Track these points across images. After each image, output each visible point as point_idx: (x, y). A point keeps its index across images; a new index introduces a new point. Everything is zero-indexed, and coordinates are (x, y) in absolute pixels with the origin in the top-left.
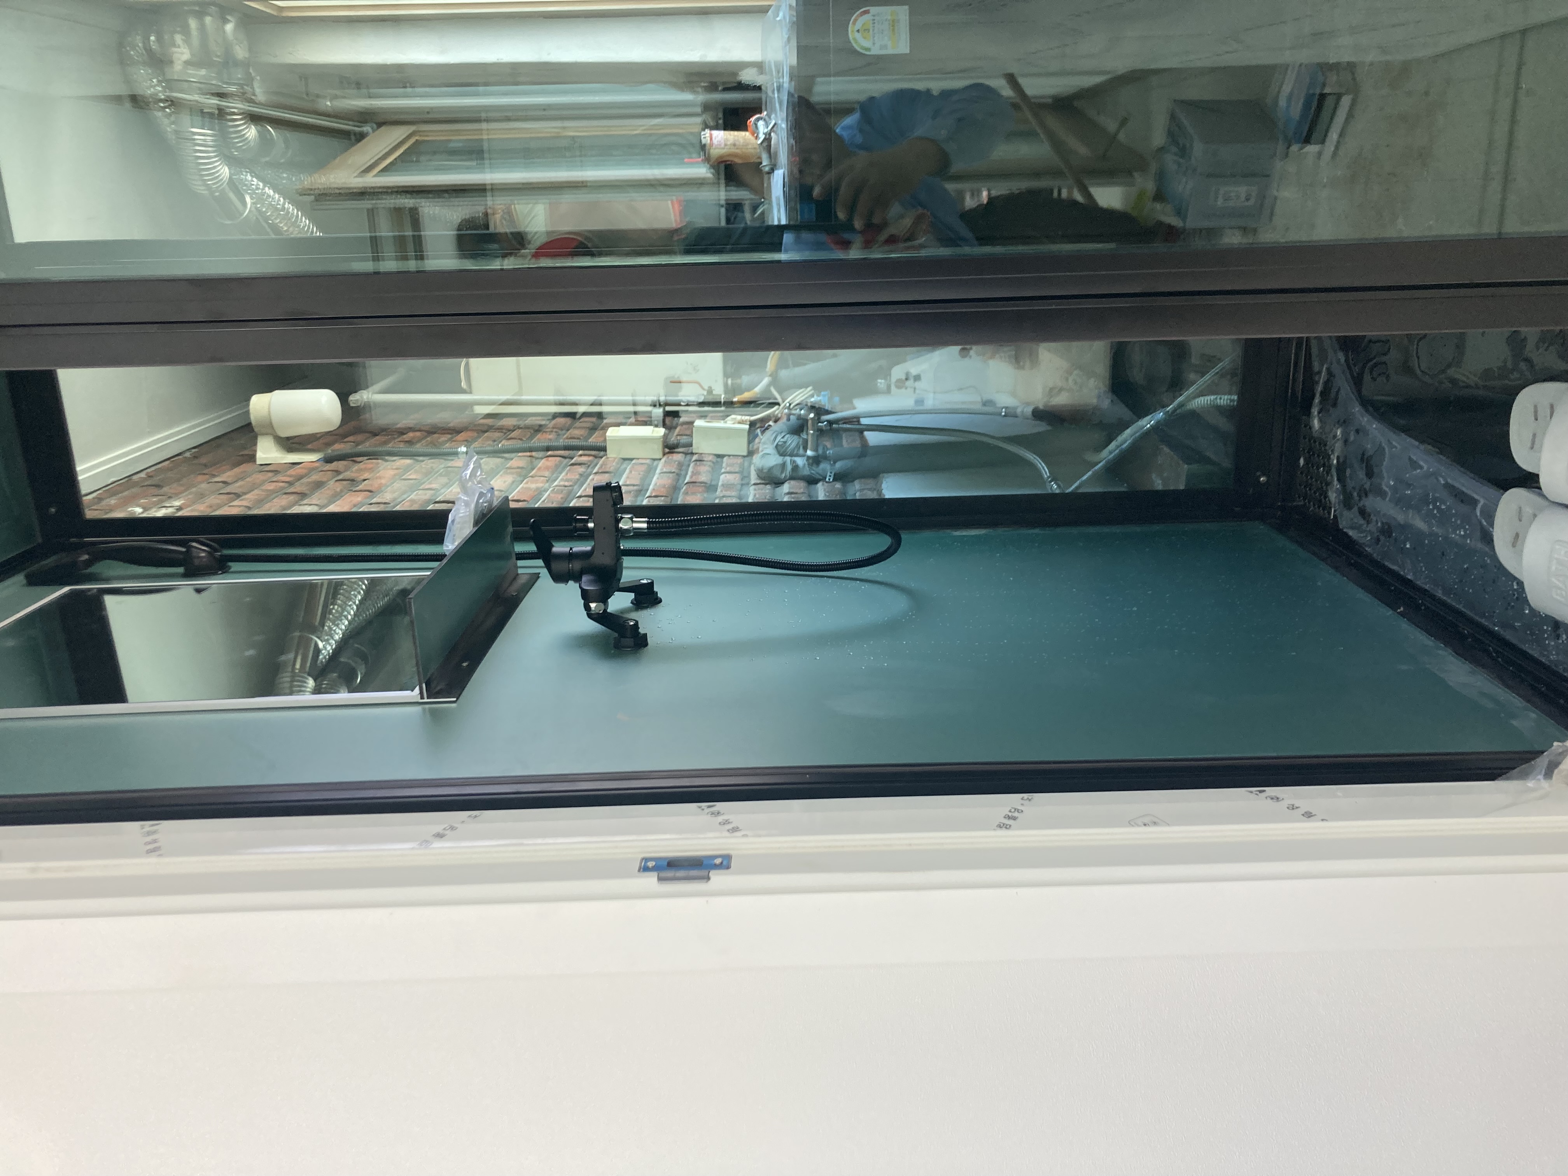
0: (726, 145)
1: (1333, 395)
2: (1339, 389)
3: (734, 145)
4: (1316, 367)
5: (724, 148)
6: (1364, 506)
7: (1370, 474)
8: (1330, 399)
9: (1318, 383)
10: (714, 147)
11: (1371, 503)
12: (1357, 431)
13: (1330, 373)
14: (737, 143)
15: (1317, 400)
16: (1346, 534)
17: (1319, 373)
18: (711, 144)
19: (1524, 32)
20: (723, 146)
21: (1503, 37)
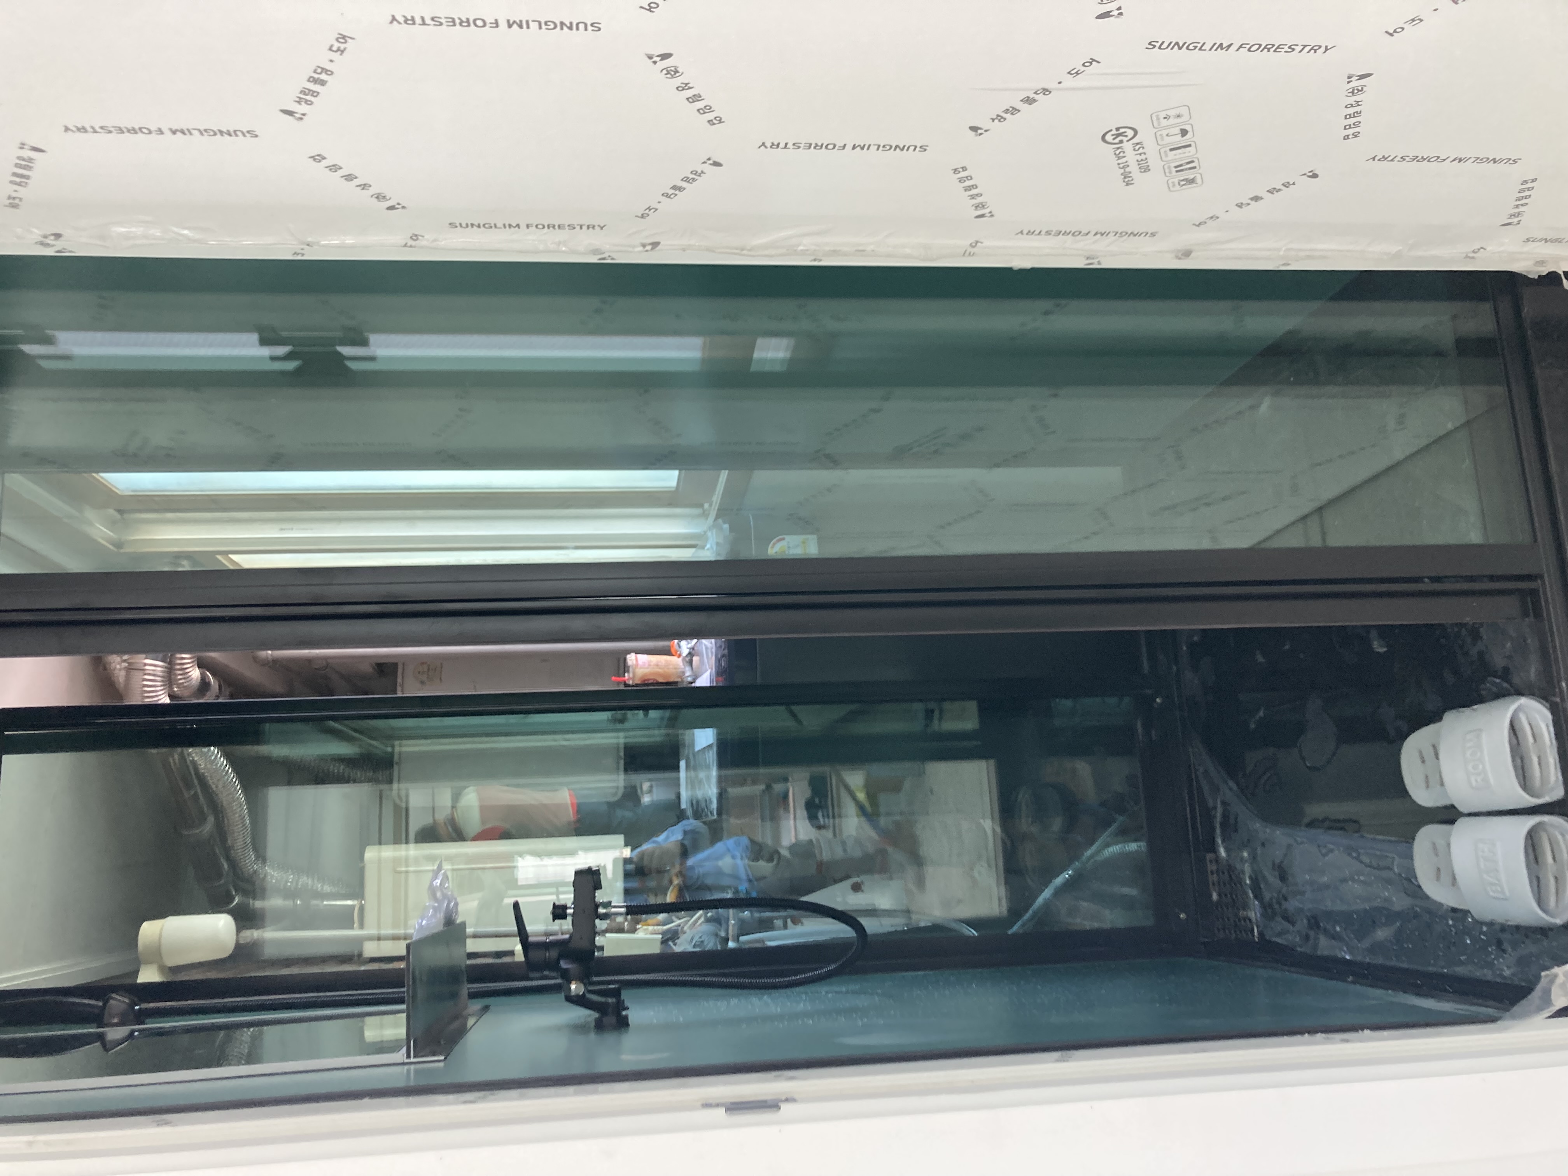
0: (649, 665)
1: (1232, 821)
2: (1237, 815)
3: (657, 665)
4: (1210, 803)
5: (647, 668)
6: (1286, 910)
7: (1283, 877)
8: (1230, 827)
9: (1215, 817)
10: (639, 667)
11: (1292, 904)
12: (1263, 844)
13: (1224, 804)
14: (660, 664)
15: (1218, 831)
16: (1275, 942)
17: (1215, 808)
18: (637, 665)
19: (1320, 510)
20: (647, 666)
21: (1304, 518)
